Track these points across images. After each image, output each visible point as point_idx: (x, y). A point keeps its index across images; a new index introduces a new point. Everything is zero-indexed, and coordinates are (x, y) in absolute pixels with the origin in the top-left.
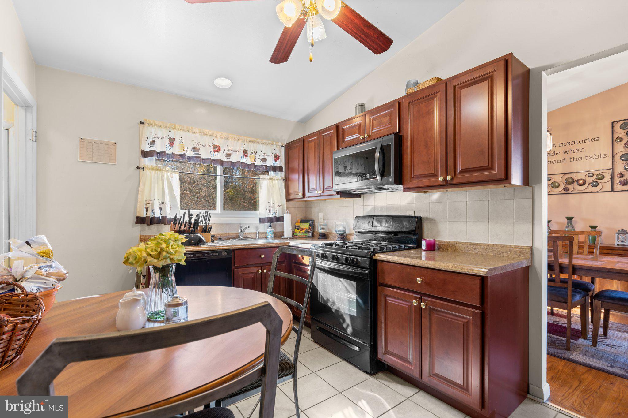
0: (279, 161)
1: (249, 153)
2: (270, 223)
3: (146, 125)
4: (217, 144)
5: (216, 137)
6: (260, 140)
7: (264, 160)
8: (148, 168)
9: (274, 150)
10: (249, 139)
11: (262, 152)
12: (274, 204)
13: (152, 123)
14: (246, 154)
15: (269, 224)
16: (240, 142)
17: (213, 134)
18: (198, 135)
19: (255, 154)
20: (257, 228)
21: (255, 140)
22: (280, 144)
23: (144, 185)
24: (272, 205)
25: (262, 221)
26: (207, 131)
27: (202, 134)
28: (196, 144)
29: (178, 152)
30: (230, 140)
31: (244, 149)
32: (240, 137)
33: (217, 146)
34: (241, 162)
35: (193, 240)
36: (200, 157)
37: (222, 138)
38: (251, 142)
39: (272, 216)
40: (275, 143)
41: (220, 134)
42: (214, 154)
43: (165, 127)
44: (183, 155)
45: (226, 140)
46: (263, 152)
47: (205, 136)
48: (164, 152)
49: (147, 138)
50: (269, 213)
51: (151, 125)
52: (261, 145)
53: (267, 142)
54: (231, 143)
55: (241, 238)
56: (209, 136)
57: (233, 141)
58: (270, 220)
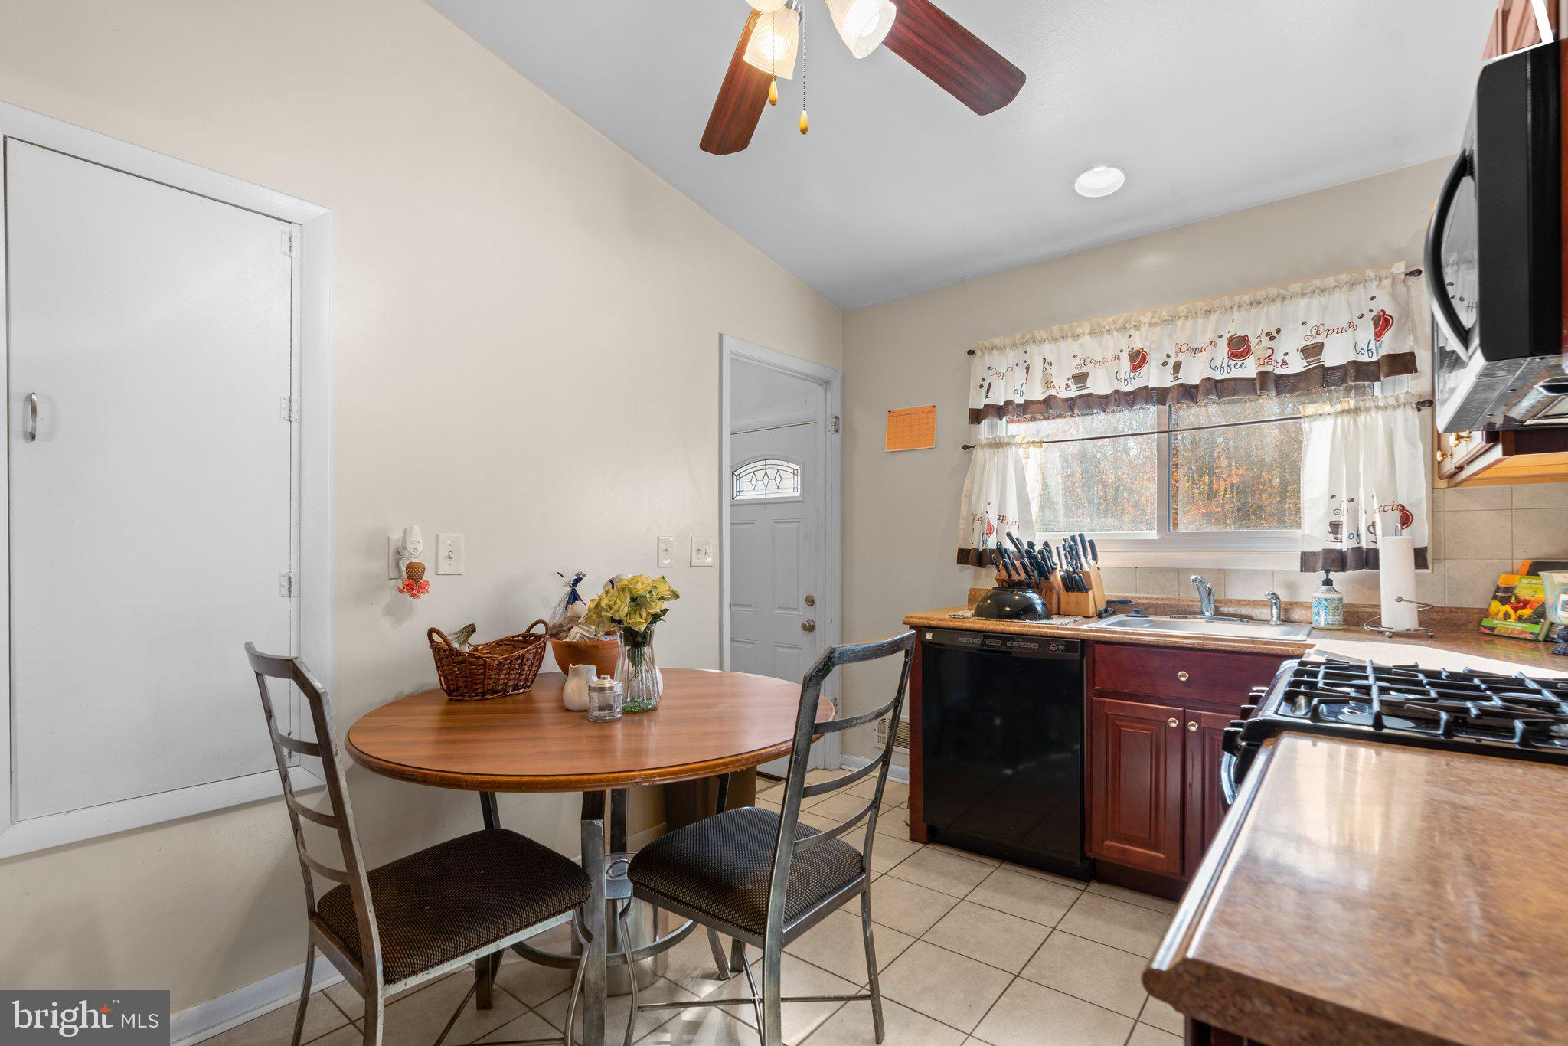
0: (1388, 336)
1: (1253, 342)
2: (1327, 572)
3: (978, 353)
4: (1138, 346)
5: (1137, 328)
6: (1296, 287)
7: (1312, 351)
8: (980, 445)
9: (1373, 298)
10: (1246, 298)
11: (1304, 323)
12: (1352, 500)
13: (988, 346)
14: (1239, 348)
15: (1322, 575)
16: (1214, 317)
17: (1127, 321)
18: (1087, 339)
19: (1272, 338)
20: (1291, 586)
21: (1273, 291)
22: (1400, 268)
23: (972, 483)
24: (1345, 506)
25: (1307, 562)
26: (1110, 319)
27: (1095, 333)
28: (1082, 362)
29: (1037, 394)
30: (1179, 323)
31: (1229, 335)
32: (1216, 303)
33: (1138, 352)
34: (1218, 377)
35: (1010, 606)
36: (1090, 395)
37: (1156, 324)
38: (1259, 303)
39: (1345, 545)
40: (1370, 273)
41: (1149, 314)
42: (1132, 375)
43: (1013, 345)
44: (1048, 402)
45: (1170, 326)
46: (1313, 322)
47: (1105, 335)
48: (1008, 403)
49: (984, 380)
50: (1331, 537)
51: (986, 352)
52: (1303, 302)
53: (1330, 282)
54: (1183, 331)
55: (1207, 614)
56: (1115, 333)
57: (1190, 323)
58: (1337, 561)
